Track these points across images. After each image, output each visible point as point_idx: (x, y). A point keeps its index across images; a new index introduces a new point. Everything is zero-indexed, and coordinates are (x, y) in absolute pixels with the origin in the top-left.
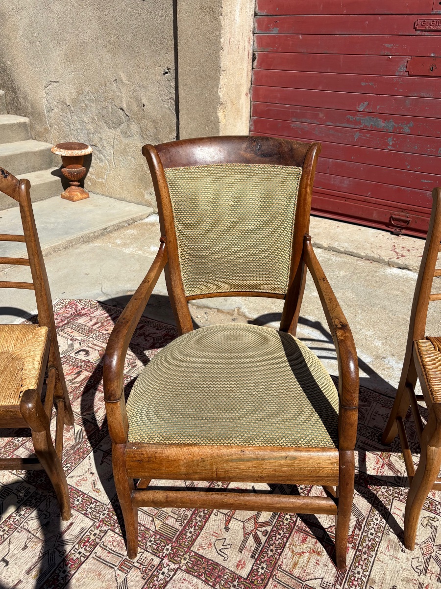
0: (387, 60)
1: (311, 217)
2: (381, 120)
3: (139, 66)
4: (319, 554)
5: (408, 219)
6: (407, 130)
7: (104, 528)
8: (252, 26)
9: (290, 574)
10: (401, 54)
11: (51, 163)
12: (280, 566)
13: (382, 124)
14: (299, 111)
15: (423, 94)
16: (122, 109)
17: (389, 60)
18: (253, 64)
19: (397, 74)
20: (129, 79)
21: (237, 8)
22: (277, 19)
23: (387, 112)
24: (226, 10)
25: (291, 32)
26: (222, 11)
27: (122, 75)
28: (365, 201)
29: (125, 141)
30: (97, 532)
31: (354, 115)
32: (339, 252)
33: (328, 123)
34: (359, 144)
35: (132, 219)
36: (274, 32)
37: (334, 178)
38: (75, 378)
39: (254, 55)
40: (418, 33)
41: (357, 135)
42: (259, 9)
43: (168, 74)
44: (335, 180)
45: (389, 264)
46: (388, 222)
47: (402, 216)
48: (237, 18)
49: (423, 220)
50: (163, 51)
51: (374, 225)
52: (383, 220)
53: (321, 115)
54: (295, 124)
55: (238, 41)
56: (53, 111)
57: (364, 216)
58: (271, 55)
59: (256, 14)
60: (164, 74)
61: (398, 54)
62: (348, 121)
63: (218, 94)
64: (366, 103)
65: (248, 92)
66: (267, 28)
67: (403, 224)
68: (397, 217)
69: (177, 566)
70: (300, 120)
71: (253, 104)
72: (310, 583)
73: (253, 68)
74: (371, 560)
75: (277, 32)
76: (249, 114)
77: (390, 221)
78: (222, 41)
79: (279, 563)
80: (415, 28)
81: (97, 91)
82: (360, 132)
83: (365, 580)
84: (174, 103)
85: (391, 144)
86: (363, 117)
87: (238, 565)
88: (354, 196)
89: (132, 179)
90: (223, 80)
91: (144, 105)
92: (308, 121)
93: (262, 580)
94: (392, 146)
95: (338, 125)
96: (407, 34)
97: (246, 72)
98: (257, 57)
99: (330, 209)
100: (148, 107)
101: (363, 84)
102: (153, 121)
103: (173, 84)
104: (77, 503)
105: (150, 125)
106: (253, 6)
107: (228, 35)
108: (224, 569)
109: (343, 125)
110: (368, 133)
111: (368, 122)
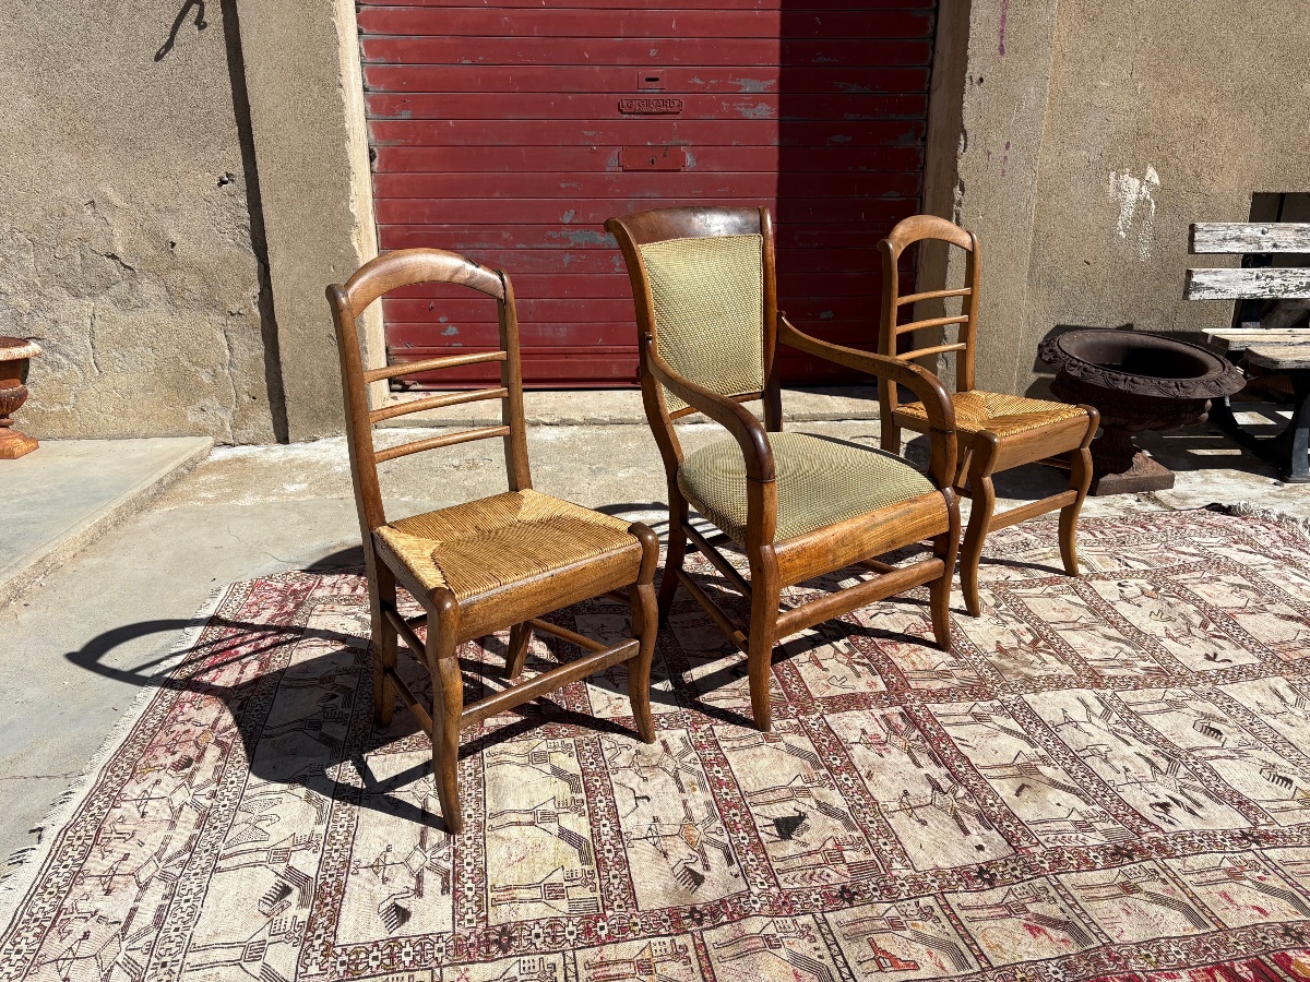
0: (591, 152)
2: (598, 233)
3: (154, 173)
8: (363, 107)
10: (608, 144)
13: (599, 238)
14: (468, 232)
15: (648, 194)
16: (113, 257)
17: (593, 152)
18: (372, 165)
19: (608, 169)
20: (130, 198)
22: (405, 97)
25: (434, 117)
26: (342, 81)
27: (111, 193)
28: (596, 353)
29: (127, 317)
31: (559, 230)
32: (604, 424)
33: (518, 246)
34: (572, 270)
35: (191, 460)
36: (403, 117)
37: (543, 327)
39: (371, 151)
40: (625, 116)
41: (567, 259)
42: (367, 81)
43: (230, 184)
44: (545, 330)
46: (635, 375)
48: (353, 93)
50: (213, 146)
51: (615, 385)
52: (627, 375)
53: (505, 235)
55: (357, 128)
57: (599, 375)
58: (403, 150)
59: (365, 90)
60: (220, 185)
61: (604, 144)
62: (550, 239)
63: (350, 209)
64: (573, 211)
65: (372, 209)
66: (391, 112)
70: (472, 246)
71: (381, 229)
73: (372, 172)
75: (409, 117)
76: (377, 246)
78: (347, 126)
80: (620, 111)
81: (37, 226)
82: (571, 254)
84: (247, 234)
85: (618, 265)
86: (572, 231)
88: (579, 349)
89: (151, 390)
90: (355, 188)
91: (173, 245)
92: (486, 246)
95: (535, 246)
96: (610, 117)
98: (377, 155)
99: (545, 375)
100: (185, 246)
102: (199, 272)
103: (245, 201)
105: (193, 279)
106: (361, 78)
109: (543, 246)
110: (583, 254)
111: (579, 237)
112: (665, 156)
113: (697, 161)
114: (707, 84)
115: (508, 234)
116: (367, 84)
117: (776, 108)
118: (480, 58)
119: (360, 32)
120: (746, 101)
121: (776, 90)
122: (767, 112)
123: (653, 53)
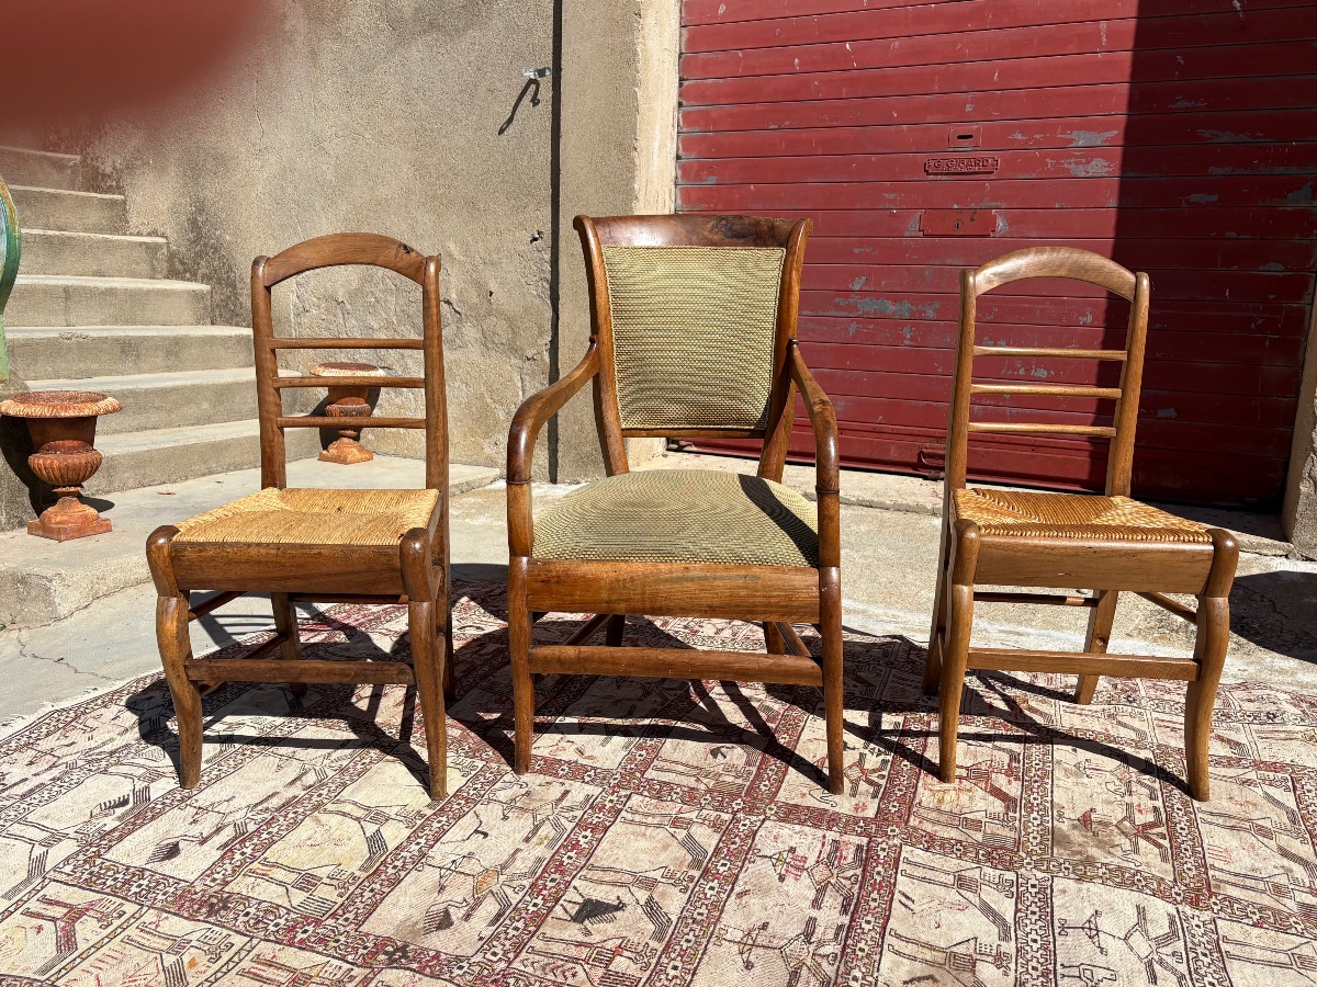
0: (890, 216)
1: (786, 467)
2: (890, 302)
3: (485, 231)
4: (969, 791)
6: (931, 313)
7: (622, 793)
8: (674, 174)
9: (938, 810)
10: (909, 207)
11: (294, 405)
12: (919, 804)
13: (891, 308)
15: (949, 261)
16: (447, 302)
17: (893, 215)
19: (907, 234)
21: (656, 144)
22: (713, 163)
23: (898, 289)
24: (641, 143)
25: (736, 182)
26: (636, 145)
28: (874, 431)
30: (614, 798)
31: (847, 297)
34: (858, 341)
35: (467, 483)
36: (709, 182)
38: (479, 651)
40: (931, 177)
41: (853, 328)
42: (683, 150)
43: (539, 241)
46: (916, 462)
47: (939, 448)
48: (655, 158)
50: (532, 207)
51: (893, 469)
52: (908, 460)
55: (657, 191)
56: (308, 314)
57: (875, 456)
59: (678, 157)
60: (532, 241)
61: (905, 207)
62: (838, 307)
64: (864, 278)
66: (699, 177)
68: (931, 451)
69: (762, 817)
72: (970, 817)
74: (1049, 786)
75: (714, 182)
77: (920, 459)
78: (637, 186)
79: (917, 801)
80: (926, 171)
82: (858, 323)
83: (1048, 805)
84: (548, 286)
85: (908, 336)
86: (861, 299)
87: (856, 809)
88: (856, 425)
91: (491, 294)
93: (900, 816)
94: (910, 339)
95: (821, 313)
96: (914, 179)
100: (500, 296)
101: (856, 251)
102: (509, 319)
103: (548, 257)
105: (502, 325)
108: (837, 813)
109: (830, 313)
110: (870, 323)
111: (868, 306)
112: (972, 220)
113: (1010, 225)
114: (1029, 140)
116: (681, 152)
117: (1118, 162)
118: (787, 123)
119: (681, 105)
120: (1077, 157)
121: (1121, 142)
122: (1104, 168)
123: (969, 108)
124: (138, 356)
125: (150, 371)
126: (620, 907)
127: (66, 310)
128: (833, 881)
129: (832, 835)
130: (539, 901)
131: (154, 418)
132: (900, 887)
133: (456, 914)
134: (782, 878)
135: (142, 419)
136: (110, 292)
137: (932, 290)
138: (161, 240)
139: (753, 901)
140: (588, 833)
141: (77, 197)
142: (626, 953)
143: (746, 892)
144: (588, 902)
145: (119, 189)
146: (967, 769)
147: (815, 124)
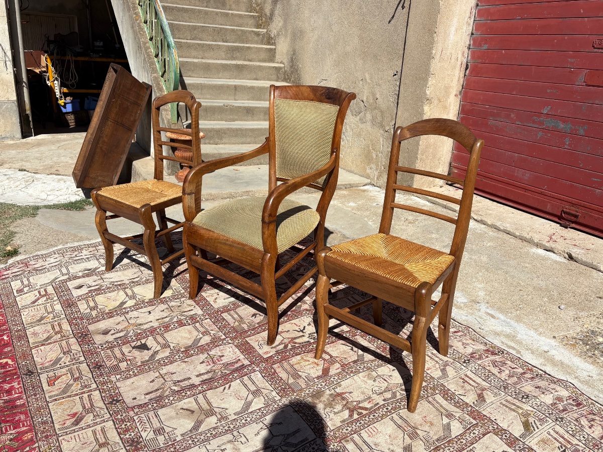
0: (569, 72)
2: (561, 122)
3: (379, 69)
4: (318, 365)
5: (578, 214)
6: (582, 132)
7: (207, 317)
8: (468, 43)
9: (292, 366)
10: (581, 67)
13: (561, 126)
14: (495, 111)
15: (597, 102)
16: (362, 101)
17: (571, 72)
18: (465, 72)
19: (577, 83)
20: (371, 79)
21: (453, 29)
22: (487, 37)
23: (566, 115)
24: (440, 29)
25: (497, 48)
26: (436, 30)
27: (367, 76)
28: (541, 193)
29: (361, 126)
31: (539, 117)
32: (498, 229)
33: (517, 123)
34: (541, 142)
35: (350, 185)
36: (484, 48)
37: (518, 170)
39: (467, 65)
40: (596, 50)
41: (540, 134)
43: (396, 76)
44: (519, 173)
45: (538, 245)
46: (559, 214)
47: (573, 210)
48: (452, 37)
49: (591, 216)
50: (395, 59)
51: (547, 217)
52: (555, 213)
53: (512, 116)
54: (491, 122)
55: (451, 54)
57: (539, 207)
58: (480, 65)
59: (472, 34)
60: (394, 76)
61: (578, 67)
62: (534, 122)
63: (425, 92)
64: (550, 107)
65: (458, 93)
66: (480, 45)
67: (573, 218)
68: (568, 210)
69: (232, 342)
70: (496, 119)
71: (462, 104)
72: (300, 373)
73: (465, 75)
74: (348, 377)
75: (486, 48)
76: (458, 112)
77: (561, 214)
78: (434, 52)
79: (290, 359)
80: (593, 46)
81: (349, 87)
82: (543, 132)
83: (335, 383)
85: (567, 143)
86: (547, 119)
87: (265, 353)
88: (533, 189)
89: (361, 156)
90: (431, 81)
91: (377, 99)
92: (502, 120)
93: (273, 362)
94: (569, 145)
95: (525, 124)
96: (587, 50)
97: (457, 78)
98: (469, 67)
99: (512, 198)
100: (380, 101)
101: (548, 91)
102: (382, 112)
103: (398, 83)
104: (201, 303)
105: (379, 114)
106: (471, 28)
107: (440, 49)
108: (256, 351)
109: (530, 125)
110: (549, 133)
111: (549, 123)
115: (514, 115)
116: (474, 31)
118: (525, 16)
119: (477, 5)
124: (253, 114)
125: (257, 120)
126: (148, 349)
127: (235, 94)
128: (216, 371)
129: (242, 357)
130: (134, 338)
131: (249, 140)
132: (232, 383)
133: (112, 332)
134: (203, 362)
135: (243, 140)
136: (252, 88)
137: (584, 118)
138: (282, 65)
139: (184, 365)
140: (176, 325)
141: (257, 48)
142: (129, 362)
143: (186, 362)
144: (145, 344)
145: (274, 44)
146: (331, 357)
147: (539, 17)
